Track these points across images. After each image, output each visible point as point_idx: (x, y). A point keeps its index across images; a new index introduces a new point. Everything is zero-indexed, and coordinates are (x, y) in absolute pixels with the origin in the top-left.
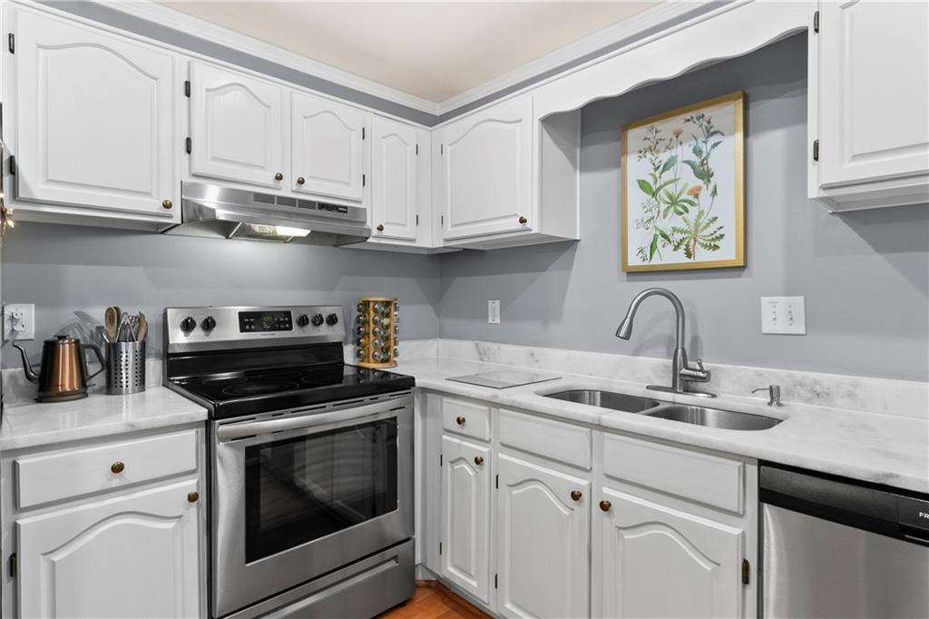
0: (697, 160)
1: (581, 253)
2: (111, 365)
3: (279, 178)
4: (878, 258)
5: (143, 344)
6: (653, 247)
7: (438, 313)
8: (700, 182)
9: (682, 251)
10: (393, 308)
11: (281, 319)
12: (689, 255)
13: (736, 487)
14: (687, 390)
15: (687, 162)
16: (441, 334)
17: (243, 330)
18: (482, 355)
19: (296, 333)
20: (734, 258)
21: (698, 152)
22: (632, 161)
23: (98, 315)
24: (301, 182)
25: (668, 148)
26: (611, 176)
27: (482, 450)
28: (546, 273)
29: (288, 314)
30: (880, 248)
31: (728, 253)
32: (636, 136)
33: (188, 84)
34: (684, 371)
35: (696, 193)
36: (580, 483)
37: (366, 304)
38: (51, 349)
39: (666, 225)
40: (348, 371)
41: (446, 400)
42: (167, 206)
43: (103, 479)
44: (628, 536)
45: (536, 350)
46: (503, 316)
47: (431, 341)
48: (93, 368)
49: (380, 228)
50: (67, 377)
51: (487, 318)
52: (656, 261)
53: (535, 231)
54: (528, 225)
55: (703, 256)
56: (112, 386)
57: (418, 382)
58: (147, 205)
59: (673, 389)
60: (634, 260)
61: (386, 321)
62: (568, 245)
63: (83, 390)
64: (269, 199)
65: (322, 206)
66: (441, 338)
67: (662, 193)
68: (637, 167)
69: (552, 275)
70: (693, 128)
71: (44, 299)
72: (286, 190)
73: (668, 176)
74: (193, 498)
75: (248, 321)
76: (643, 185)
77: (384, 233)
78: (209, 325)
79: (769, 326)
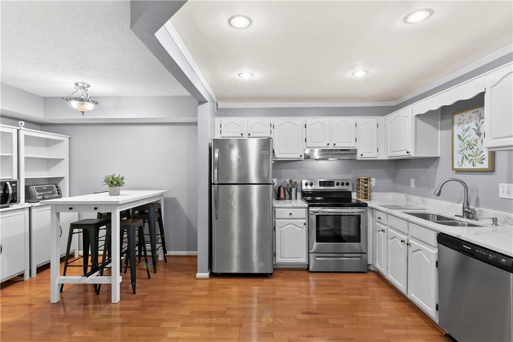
0: (477, 128)
1: (441, 160)
2: (290, 193)
3: (328, 144)
5: (297, 189)
6: (462, 161)
7: (394, 182)
8: (477, 137)
9: (471, 163)
10: (369, 180)
11: (330, 183)
12: (474, 165)
14: (468, 217)
15: (474, 129)
16: (395, 191)
17: (320, 186)
18: (408, 200)
19: (336, 187)
20: (487, 167)
21: (477, 125)
22: (456, 126)
23: (288, 181)
24: (335, 144)
25: (468, 123)
26: (449, 132)
27: (384, 228)
28: (429, 169)
29: (333, 182)
31: (486, 165)
32: (457, 117)
33: (305, 125)
34: (466, 210)
35: (476, 141)
36: (405, 238)
37: (359, 179)
38: (279, 188)
39: (466, 153)
40: (353, 201)
41: (377, 212)
42: (301, 155)
43: (288, 216)
44: (414, 254)
45: (425, 199)
46: (415, 185)
47: (390, 193)
48: (287, 194)
49: (362, 155)
50: (282, 196)
51: (410, 185)
52: (463, 167)
53: (413, 156)
54: (410, 154)
55: (478, 166)
56: (290, 198)
57: (368, 205)
58: (296, 156)
59: (463, 217)
60: (456, 166)
61: (366, 185)
62: (437, 158)
63: (285, 199)
64: (326, 150)
65: (342, 150)
66: (396, 192)
67: (465, 140)
68: (458, 130)
69: (431, 169)
70: (475, 116)
71: (279, 178)
72: (331, 147)
73: (467, 134)
74: (305, 224)
75: (322, 184)
76: (459, 137)
77: (363, 156)
78: (312, 184)
79: (501, 195)
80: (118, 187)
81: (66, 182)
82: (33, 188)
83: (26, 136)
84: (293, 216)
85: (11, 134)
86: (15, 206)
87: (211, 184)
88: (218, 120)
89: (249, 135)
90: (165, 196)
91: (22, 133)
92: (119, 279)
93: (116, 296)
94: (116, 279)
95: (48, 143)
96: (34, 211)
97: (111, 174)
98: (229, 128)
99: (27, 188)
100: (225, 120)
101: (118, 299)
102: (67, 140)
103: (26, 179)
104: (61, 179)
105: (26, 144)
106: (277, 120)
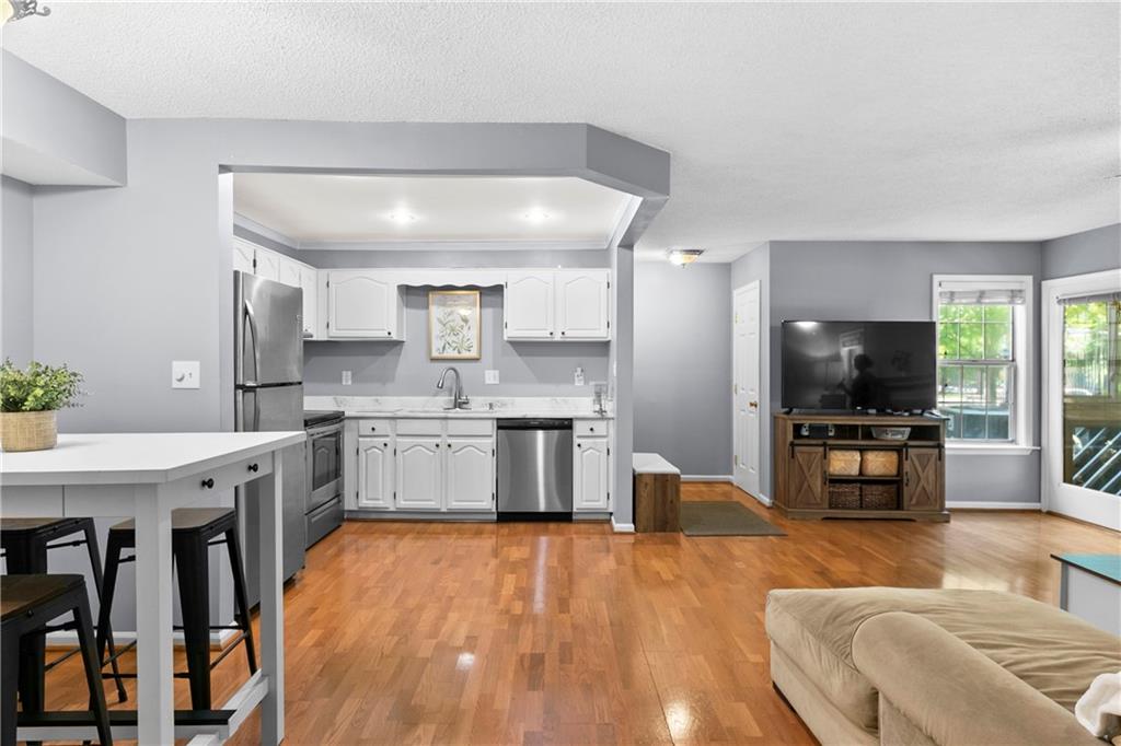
0: (462, 314)
1: (405, 346)
4: (519, 358)
6: (444, 348)
8: (463, 323)
9: (456, 351)
12: (459, 352)
13: (490, 428)
15: (458, 314)
18: (339, 404)
20: (476, 355)
22: (432, 308)
25: (450, 306)
26: (422, 312)
27: (387, 440)
28: (385, 358)
30: (520, 355)
31: (474, 354)
34: (459, 400)
35: (462, 327)
36: (437, 441)
39: (449, 339)
41: (361, 421)
44: (458, 453)
45: (379, 398)
46: (353, 382)
51: (341, 381)
52: (445, 355)
53: (395, 338)
54: (390, 334)
55: (465, 354)
57: (347, 414)
60: (435, 354)
62: (399, 343)
67: (448, 326)
68: (435, 312)
69: (388, 358)
73: (450, 318)
76: (439, 320)
79: (487, 382)
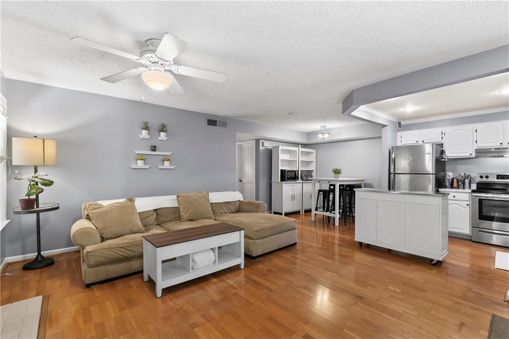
2: (464, 183)
3: (501, 144)
5: (470, 180)
17: (497, 179)
23: (463, 174)
24: (508, 143)
33: (476, 130)
38: (453, 180)
42: (471, 154)
43: (452, 198)
48: (460, 183)
50: (455, 185)
56: (464, 188)
58: (467, 155)
63: (458, 187)
71: (454, 172)
72: (505, 146)
74: (468, 205)
75: (499, 177)
78: (487, 177)
80: (338, 174)
81: (315, 172)
82: (303, 174)
83: (301, 151)
84: (457, 198)
85: (296, 151)
86: (298, 181)
87: (390, 173)
88: (399, 134)
89: (423, 141)
90: (365, 182)
91: (300, 150)
92: (339, 216)
93: (337, 223)
94: (337, 216)
95: (307, 153)
96: (304, 184)
97: (335, 168)
98: (408, 138)
99: (301, 174)
100: (404, 134)
101: (338, 225)
102: (315, 151)
103: (301, 170)
104: (313, 171)
105: (301, 155)
106: (448, 129)
